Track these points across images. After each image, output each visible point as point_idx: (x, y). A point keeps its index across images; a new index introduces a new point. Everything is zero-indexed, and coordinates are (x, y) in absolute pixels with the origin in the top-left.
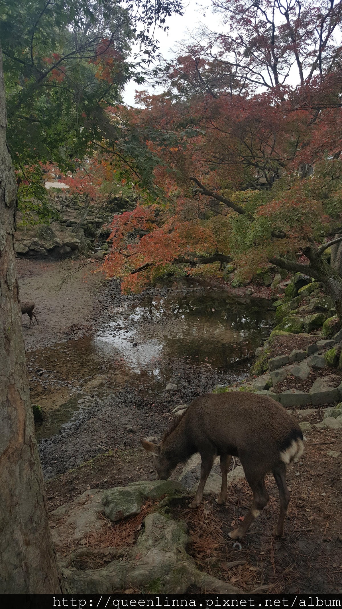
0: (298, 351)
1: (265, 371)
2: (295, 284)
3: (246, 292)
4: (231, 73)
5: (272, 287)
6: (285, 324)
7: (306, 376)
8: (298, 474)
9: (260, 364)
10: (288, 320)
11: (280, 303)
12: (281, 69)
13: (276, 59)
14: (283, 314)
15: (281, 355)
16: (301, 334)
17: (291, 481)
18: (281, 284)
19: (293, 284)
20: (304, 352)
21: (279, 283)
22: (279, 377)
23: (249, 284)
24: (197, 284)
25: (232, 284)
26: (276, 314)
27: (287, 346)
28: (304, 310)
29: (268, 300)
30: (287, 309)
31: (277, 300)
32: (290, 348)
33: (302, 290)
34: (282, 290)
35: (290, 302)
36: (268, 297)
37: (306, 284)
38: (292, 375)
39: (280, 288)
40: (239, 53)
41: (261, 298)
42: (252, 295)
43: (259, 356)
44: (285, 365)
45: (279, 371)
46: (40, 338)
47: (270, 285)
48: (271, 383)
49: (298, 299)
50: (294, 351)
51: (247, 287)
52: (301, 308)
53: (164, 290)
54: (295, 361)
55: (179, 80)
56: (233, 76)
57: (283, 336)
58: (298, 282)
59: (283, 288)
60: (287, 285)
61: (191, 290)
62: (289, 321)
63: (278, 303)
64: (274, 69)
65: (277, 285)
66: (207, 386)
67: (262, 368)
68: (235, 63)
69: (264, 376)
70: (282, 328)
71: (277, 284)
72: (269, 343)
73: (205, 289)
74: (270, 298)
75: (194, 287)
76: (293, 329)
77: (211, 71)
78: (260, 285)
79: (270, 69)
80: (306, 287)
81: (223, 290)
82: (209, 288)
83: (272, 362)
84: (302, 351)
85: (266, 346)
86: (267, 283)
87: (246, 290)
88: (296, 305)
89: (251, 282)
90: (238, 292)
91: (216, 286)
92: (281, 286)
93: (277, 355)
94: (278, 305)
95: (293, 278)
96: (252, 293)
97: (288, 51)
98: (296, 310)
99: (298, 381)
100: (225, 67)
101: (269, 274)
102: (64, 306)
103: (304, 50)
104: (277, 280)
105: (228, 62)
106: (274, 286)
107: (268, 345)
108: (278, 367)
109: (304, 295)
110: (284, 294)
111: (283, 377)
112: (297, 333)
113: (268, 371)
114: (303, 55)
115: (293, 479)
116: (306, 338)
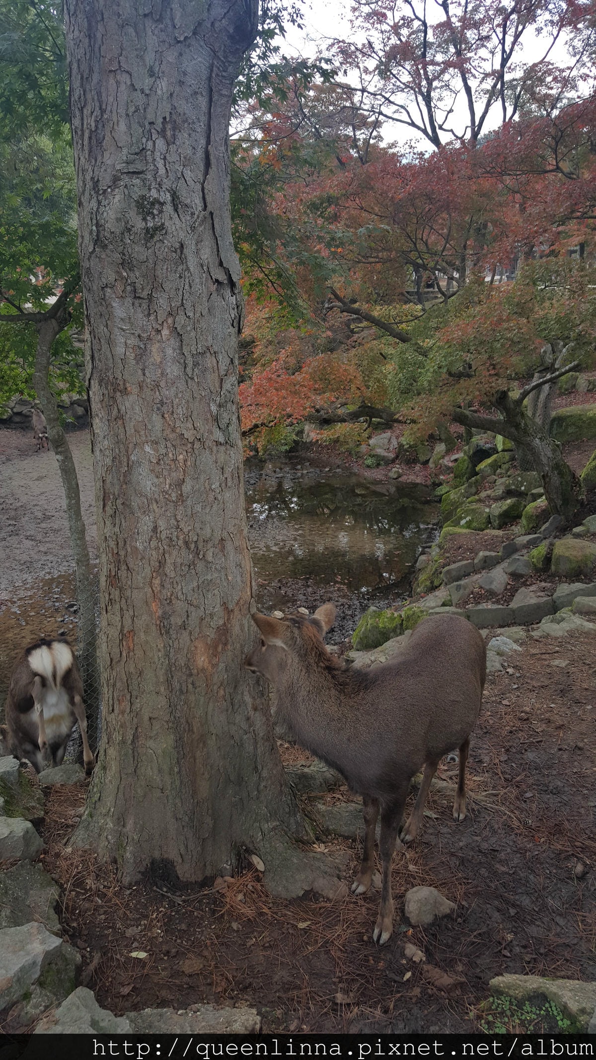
0: (488, 553)
1: (437, 587)
2: (470, 457)
3: (390, 474)
4: (352, 103)
5: (431, 465)
6: (461, 518)
7: (503, 588)
8: (516, 686)
9: (429, 577)
10: (466, 511)
11: (448, 489)
12: (440, 99)
13: (430, 83)
14: (452, 505)
15: (460, 560)
16: (488, 531)
17: (508, 695)
18: (447, 458)
19: (466, 458)
20: (496, 554)
21: (443, 457)
22: (461, 591)
23: (393, 461)
24: (308, 464)
25: (366, 462)
26: (443, 506)
27: (468, 549)
28: (489, 496)
29: (426, 486)
30: (459, 498)
31: (440, 484)
32: (473, 551)
33: (482, 466)
34: (449, 468)
35: (463, 487)
36: (426, 481)
37: (489, 456)
38: (481, 587)
39: (446, 466)
40: (366, 71)
41: (415, 484)
42: (400, 479)
43: (423, 569)
44: (468, 575)
45: (462, 582)
46: (61, 557)
47: (427, 462)
48: (451, 601)
49: (477, 481)
50: (481, 554)
51: (391, 465)
52: (483, 494)
53: (253, 475)
54: (483, 569)
55: (263, 114)
56: (355, 109)
57: (460, 535)
58: (474, 453)
59: (450, 464)
60: (456, 460)
61: (299, 474)
62: (468, 513)
63: (443, 490)
64: (428, 100)
65: (441, 461)
66: (344, 618)
67: (432, 582)
68: (360, 87)
69: (437, 593)
70: (457, 524)
71: (440, 459)
72: (440, 547)
73: (321, 471)
74: (429, 483)
75: (302, 469)
76: (474, 524)
77: (317, 99)
78: (411, 461)
79: (420, 98)
80: (489, 461)
81: (351, 473)
82: (327, 469)
83: (448, 572)
84: (493, 554)
85: (435, 551)
86: (422, 458)
87: (390, 470)
88: (473, 490)
89: (397, 457)
90: (377, 474)
91: (338, 467)
92: (447, 462)
93: (454, 562)
94: (443, 492)
95: (466, 448)
96: (399, 476)
97: (451, 70)
98: (476, 497)
99: (490, 595)
100: (342, 94)
101: (427, 443)
102: (90, 506)
103: (478, 69)
104: (439, 453)
105: (346, 84)
106: (434, 462)
107: (438, 550)
108: (459, 579)
109: (486, 474)
110: (452, 475)
111: (467, 591)
112: (483, 530)
113: (442, 585)
114: (475, 78)
115: (509, 693)
116: (497, 536)
